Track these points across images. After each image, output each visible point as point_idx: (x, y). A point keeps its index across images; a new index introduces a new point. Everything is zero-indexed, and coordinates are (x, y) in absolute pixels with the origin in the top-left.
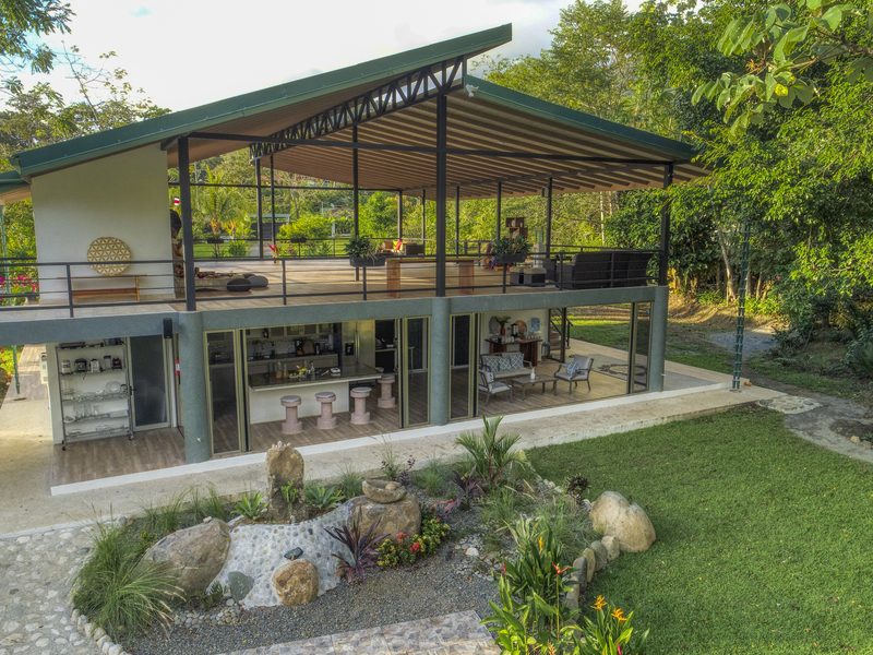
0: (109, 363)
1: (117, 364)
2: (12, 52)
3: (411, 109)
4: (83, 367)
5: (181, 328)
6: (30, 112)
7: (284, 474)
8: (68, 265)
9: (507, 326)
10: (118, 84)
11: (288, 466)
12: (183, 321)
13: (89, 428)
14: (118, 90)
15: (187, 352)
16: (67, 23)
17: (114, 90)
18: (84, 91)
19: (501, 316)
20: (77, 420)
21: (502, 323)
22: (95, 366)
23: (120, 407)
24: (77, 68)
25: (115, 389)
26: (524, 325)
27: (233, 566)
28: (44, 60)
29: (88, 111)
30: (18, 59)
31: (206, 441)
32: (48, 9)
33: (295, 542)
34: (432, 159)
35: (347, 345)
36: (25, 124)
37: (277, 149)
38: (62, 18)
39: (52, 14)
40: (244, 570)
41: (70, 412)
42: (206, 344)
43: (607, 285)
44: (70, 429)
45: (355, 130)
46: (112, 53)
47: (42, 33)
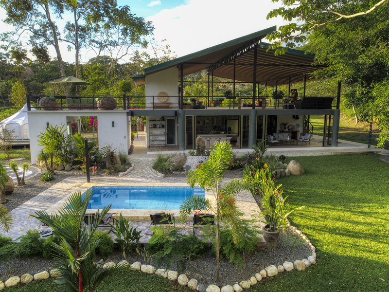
0: (161, 126)
1: (163, 126)
2: (137, 43)
3: (248, 53)
4: (155, 126)
5: (179, 114)
6: (137, 62)
7: (200, 144)
8: (153, 96)
9: (286, 126)
10: (167, 50)
11: (201, 143)
12: (180, 112)
13: (155, 143)
14: (167, 52)
15: (180, 120)
16: (153, 32)
17: (165, 53)
18: (155, 54)
19: (285, 122)
20: (153, 141)
21: (285, 125)
22: (158, 126)
23: (163, 138)
24: (154, 46)
25: (162, 133)
26: (294, 126)
27: (187, 164)
28: (145, 44)
29: (156, 60)
30: (138, 44)
31: (184, 145)
32: (148, 28)
33: (201, 160)
34: (252, 67)
35: (229, 128)
36: (135, 67)
37: (214, 69)
38: (151, 30)
39: (148, 29)
40: (189, 165)
41: (151, 138)
42: (185, 119)
43: (315, 108)
44: (151, 143)
45: (235, 60)
46: (165, 40)
47: (145, 35)
